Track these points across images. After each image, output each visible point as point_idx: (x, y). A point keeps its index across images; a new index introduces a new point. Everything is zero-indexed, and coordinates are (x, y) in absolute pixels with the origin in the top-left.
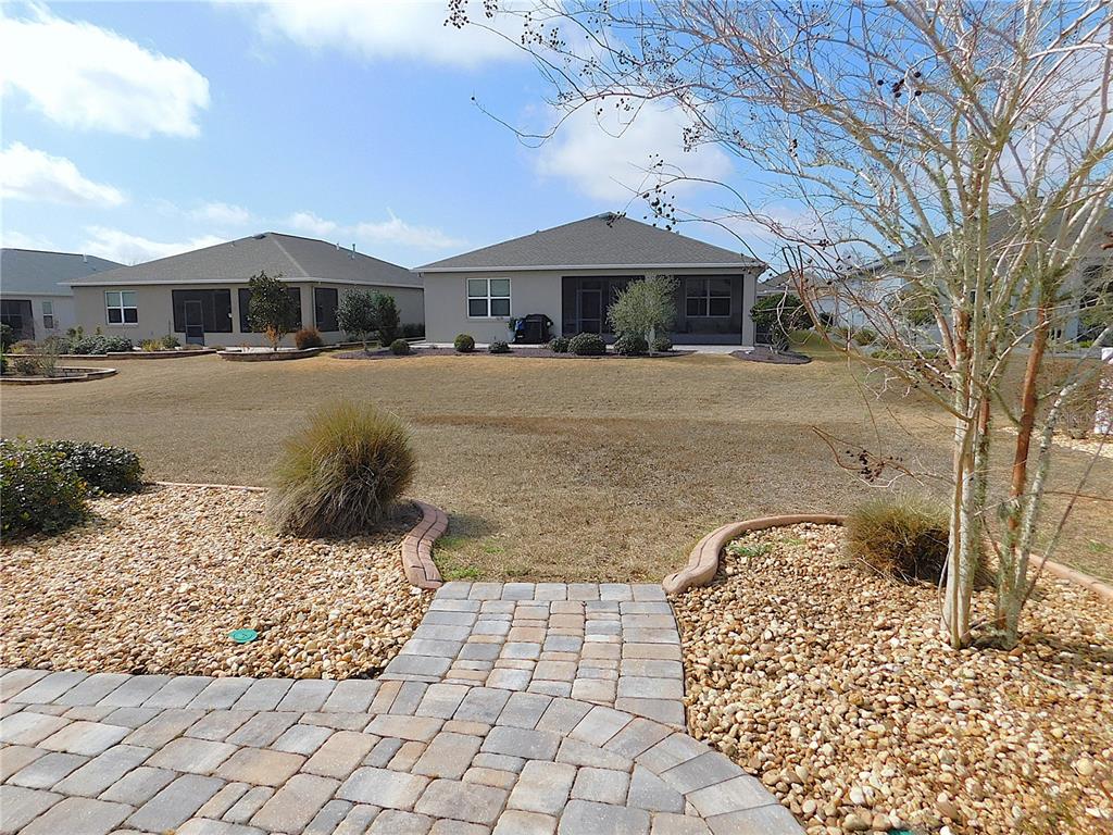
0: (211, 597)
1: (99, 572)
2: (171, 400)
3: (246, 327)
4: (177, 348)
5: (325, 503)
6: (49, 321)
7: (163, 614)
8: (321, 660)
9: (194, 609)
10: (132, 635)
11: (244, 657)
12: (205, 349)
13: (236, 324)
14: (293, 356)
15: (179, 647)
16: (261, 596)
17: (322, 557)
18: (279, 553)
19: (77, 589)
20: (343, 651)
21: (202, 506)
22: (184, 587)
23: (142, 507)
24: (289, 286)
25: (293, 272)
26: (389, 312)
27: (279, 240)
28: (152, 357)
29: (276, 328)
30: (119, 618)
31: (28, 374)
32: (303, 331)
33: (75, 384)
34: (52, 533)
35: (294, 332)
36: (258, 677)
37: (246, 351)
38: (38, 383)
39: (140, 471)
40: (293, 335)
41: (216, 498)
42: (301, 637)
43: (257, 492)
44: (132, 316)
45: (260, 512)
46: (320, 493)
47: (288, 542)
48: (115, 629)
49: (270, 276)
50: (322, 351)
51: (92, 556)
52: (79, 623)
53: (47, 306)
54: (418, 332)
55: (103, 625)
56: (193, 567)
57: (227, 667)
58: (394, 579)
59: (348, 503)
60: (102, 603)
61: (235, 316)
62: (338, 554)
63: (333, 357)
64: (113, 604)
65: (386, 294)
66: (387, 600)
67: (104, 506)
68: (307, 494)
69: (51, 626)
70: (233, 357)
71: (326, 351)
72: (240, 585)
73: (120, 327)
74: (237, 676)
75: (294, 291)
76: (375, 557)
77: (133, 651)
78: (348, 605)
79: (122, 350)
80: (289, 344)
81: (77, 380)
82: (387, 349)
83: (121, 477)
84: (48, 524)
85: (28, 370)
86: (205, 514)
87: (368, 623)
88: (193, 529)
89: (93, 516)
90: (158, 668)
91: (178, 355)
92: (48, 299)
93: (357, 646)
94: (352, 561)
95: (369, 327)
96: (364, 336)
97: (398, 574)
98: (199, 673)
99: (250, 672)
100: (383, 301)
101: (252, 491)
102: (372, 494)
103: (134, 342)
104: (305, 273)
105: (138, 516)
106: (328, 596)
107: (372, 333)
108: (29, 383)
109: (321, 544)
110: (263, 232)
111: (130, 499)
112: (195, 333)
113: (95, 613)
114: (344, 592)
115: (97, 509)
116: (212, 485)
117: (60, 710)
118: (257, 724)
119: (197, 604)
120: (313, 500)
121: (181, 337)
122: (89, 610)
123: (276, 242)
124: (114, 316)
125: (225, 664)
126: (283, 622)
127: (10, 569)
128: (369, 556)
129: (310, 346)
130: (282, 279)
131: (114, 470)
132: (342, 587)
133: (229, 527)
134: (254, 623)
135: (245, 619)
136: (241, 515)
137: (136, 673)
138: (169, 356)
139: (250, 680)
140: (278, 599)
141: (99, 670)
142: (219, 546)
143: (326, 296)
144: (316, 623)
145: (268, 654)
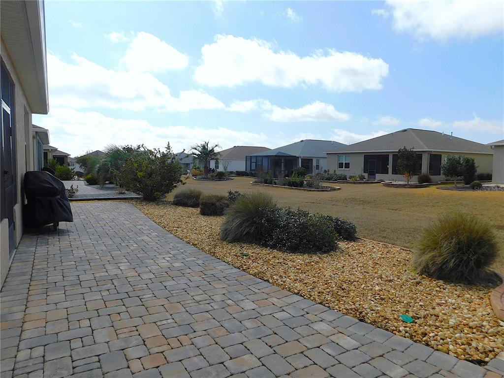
0: (390, 296)
1: (343, 272)
2: (361, 202)
3: (395, 172)
4: (364, 180)
5: (445, 263)
6: (318, 167)
7: (369, 298)
8: (448, 344)
9: (383, 299)
10: (358, 303)
11: (408, 329)
12: (376, 181)
13: (390, 170)
14: (416, 187)
15: (378, 315)
16: (412, 301)
17: (442, 290)
18: (420, 282)
19: (336, 277)
20: (460, 344)
21: (381, 252)
22: (377, 288)
23: (357, 248)
24: (417, 153)
25: (419, 146)
26: (470, 166)
27: (413, 132)
28: (354, 183)
29: (410, 172)
30: (352, 294)
31: (310, 187)
32: (422, 175)
33: (325, 192)
34: (325, 252)
35: (418, 175)
36: (415, 341)
37: (394, 183)
38: (313, 191)
39: (356, 232)
40: (417, 176)
41: (387, 250)
42: (436, 329)
43: (406, 250)
44: (347, 166)
45: (408, 260)
46: (443, 257)
47: (424, 278)
48: (351, 298)
49: (408, 148)
50: (431, 185)
51: (340, 265)
52: (338, 292)
53: (318, 161)
54: (488, 178)
55: (346, 295)
56: (380, 280)
57: (400, 331)
58: (487, 313)
59: (457, 266)
60: (345, 286)
61: (390, 167)
62: (451, 290)
63: (437, 188)
64: (349, 287)
65: (470, 157)
66: (484, 323)
67: (342, 245)
68: (436, 257)
69: (328, 290)
70: (388, 185)
71: (433, 184)
72: (401, 293)
73: (342, 170)
74: (405, 337)
75: (419, 156)
76: (473, 297)
77: (359, 311)
78: (460, 319)
79: (343, 179)
80: (414, 180)
81: (326, 191)
82: (468, 186)
83: (349, 234)
84: (324, 249)
85: (310, 185)
86: (383, 256)
87: (473, 333)
88: (378, 262)
89: (339, 248)
90: (369, 321)
91: (365, 183)
92: (318, 159)
93: (470, 344)
94: (459, 296)
95: (458, 174)
96: (455, 178)
97: (489, 310)
98: (387, 330)
99: (411, 337)
100: (468, 161)
101: (403, 250)
102: (472, 264)
103: (348, 177)
104: (425, 147)
105: (355, 251)
106: (447, 311)
107: (459, 178)
108: (310, 191)
109: (441, 282)
110: (406, 128)
111: (352, 244)
112: (372, 174)
113: (343, 289)
114: (456, 311)
115: (339, 245)
116: (385, 244)
117: (334, 326)
118: (417, 365)
119: (383, 297)
120: (439, 260)
121: (366, 175)
122: (341, 287)
123: (412, 133)
124: (341, 165)
125: (399, 330)
126: (425, 317)
127: (312, 263)
128: (469, 296)
129: (425, 181)
130: (414, 150)
131: (346, 230)
132: (455, 309)
133: (394, 264)
134: (411, 314)
135: (407, 311)
136: (399, 259)
137: (361, 320)
138: (360, 183)
139: (411, 342)
140: (421, 305)
141: (347, 315)
142: (390, 272)
143: (435, 158)
144: (443, 323)
145: (420, 332)
